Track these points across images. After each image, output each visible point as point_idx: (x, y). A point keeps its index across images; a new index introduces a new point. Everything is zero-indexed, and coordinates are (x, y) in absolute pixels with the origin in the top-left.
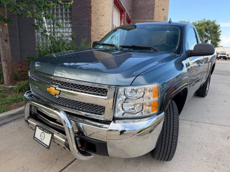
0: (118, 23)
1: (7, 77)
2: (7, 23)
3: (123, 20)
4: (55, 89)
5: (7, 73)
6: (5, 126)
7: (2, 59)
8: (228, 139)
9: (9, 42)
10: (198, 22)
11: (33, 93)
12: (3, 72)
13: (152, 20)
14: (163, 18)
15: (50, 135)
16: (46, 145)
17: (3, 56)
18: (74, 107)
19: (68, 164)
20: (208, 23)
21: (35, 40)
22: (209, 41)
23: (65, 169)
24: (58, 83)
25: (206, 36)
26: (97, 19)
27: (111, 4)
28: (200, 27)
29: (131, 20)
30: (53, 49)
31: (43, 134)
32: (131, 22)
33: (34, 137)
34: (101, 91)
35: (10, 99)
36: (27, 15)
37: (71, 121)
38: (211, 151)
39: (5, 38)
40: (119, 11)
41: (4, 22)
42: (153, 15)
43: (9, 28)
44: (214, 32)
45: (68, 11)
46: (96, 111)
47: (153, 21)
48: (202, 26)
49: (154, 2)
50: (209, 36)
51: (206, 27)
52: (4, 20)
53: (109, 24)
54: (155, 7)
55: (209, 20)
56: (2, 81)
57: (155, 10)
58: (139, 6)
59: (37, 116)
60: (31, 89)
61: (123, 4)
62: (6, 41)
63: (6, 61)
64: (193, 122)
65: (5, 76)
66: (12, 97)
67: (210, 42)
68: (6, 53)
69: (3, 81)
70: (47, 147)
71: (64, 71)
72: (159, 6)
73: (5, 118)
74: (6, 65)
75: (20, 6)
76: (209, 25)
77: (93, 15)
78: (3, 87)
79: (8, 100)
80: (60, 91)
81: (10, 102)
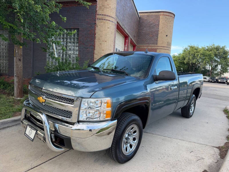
0: (122, 48)
1: (17, 90)
2: (22, 46)
3: (127, 45)
4: (43, 98)
5: (17, 87)
6: (8, 128)
7: (15, 75)
8: (191, 153)
9: (22, 61)
10: (207, 47)
11: (30, 102)
12: (15, 85)
13: (155, 45)
14: (167, 43)
15: (35, 131)
16: (31, 138)
17: (16, 72)
18: (54, 112)
19: (49, 159)
20: (217, 49)
21: (45, 59)
22: (219, 65)
23: (47, 162)
24: (45, 94)
25: (215, 61)
26: (100, 44)
27: (113, 31)
28: (209, 52)
29: (136, 44)
30: (59, 68)
31: (31, 131)
32: (136, 47)
33: (25, 133)
34: (71, 101)
35: (17, 108)
36: (37, 42)
37: (49, 121)
38: (170, 160)
39: (19, 58)
40: (123, 37)
41: (20, 45)
42: (157, 41)
43: (24, 50)
44: (224, 58)
45: (76, 36)
46: (67, 115)
47: (157, 46)
48: (211, 51)
49: (158, 29)
50: (219, 61)
51: (215, 53)
52: (20, 44)
53: (111, 49)
54: (159, 33)
55: (218, 45)
56: (12, 94)
57: (159, 36)
58: (144, 32)
59: (30, 118)
60: (29, 99)
61: (126, 31)
62: (20, 60)
63: (18, 77)
64: (166, 137)
65: (15, 89)
66: (18, 107)
67: (220, 67)
68: (18, 70)
69: (14, 93)
70: (32, 140)
71: (58, 88)
72: (163, 32)
73: (9, 122)
74: (18, 80)
75: (32, 35)
76: (218, 50)
77: (96, 40)
78: (13, 98)
79: (15, 109)
80: (46, 100)
81: (16, 111)
